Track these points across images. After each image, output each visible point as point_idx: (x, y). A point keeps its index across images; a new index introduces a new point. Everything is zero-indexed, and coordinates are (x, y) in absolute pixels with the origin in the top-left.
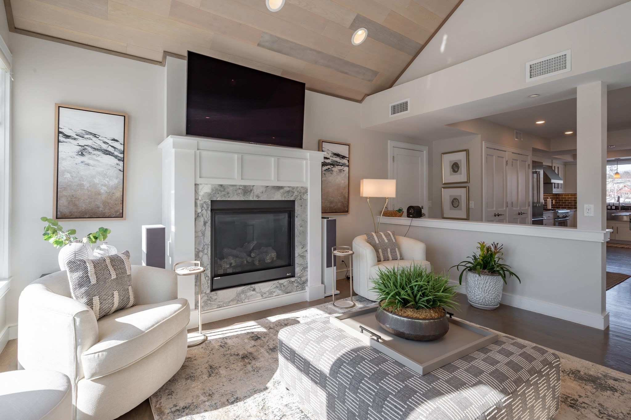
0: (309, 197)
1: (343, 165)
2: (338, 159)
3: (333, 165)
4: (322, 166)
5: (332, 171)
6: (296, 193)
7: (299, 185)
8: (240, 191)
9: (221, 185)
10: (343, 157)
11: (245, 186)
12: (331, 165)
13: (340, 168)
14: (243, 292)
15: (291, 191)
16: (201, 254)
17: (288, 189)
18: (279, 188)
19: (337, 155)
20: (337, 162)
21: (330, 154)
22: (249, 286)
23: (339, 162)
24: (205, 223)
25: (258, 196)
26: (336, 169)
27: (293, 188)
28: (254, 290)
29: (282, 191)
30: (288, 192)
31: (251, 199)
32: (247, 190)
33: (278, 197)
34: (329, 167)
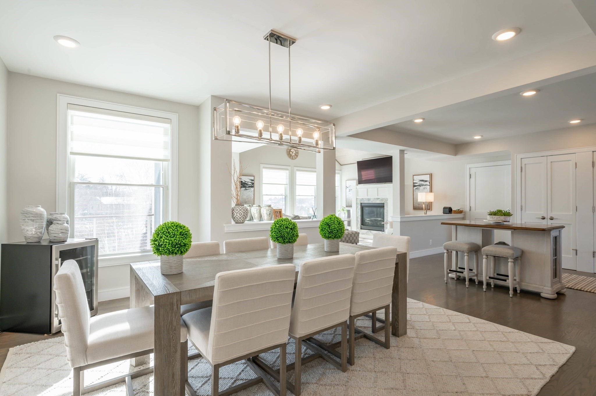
0: (388, 202)
1: (426, 185)
2: (423, 183)
3: (420, 186)
4: (414, 187)
5: (419, 189)
6: (384, 200)
7: (385, 197)
8: (367, 200)
9: (362, 198)
10: (426, 181)
11: (368, 198)
12: (419, 186)
13: (424, 187)
14: (368, 232)
15: (382, 200)
16: (358, 218)
17: (381, 199)
18: (378, 199)
19: (423, 181)
20: (422, 184)
21: (418, 181)
22: (369, 231)
23: (424, 184)
24: (359, 209)
25: (372, 202)
26: (422, 188)
27: (383, 198)
28: (371, 232)
29: (379, 199)
30: (381, 200)
31: (370, 202)
32: (369, 200)
33: (378, 202)
34: (417, 187)
